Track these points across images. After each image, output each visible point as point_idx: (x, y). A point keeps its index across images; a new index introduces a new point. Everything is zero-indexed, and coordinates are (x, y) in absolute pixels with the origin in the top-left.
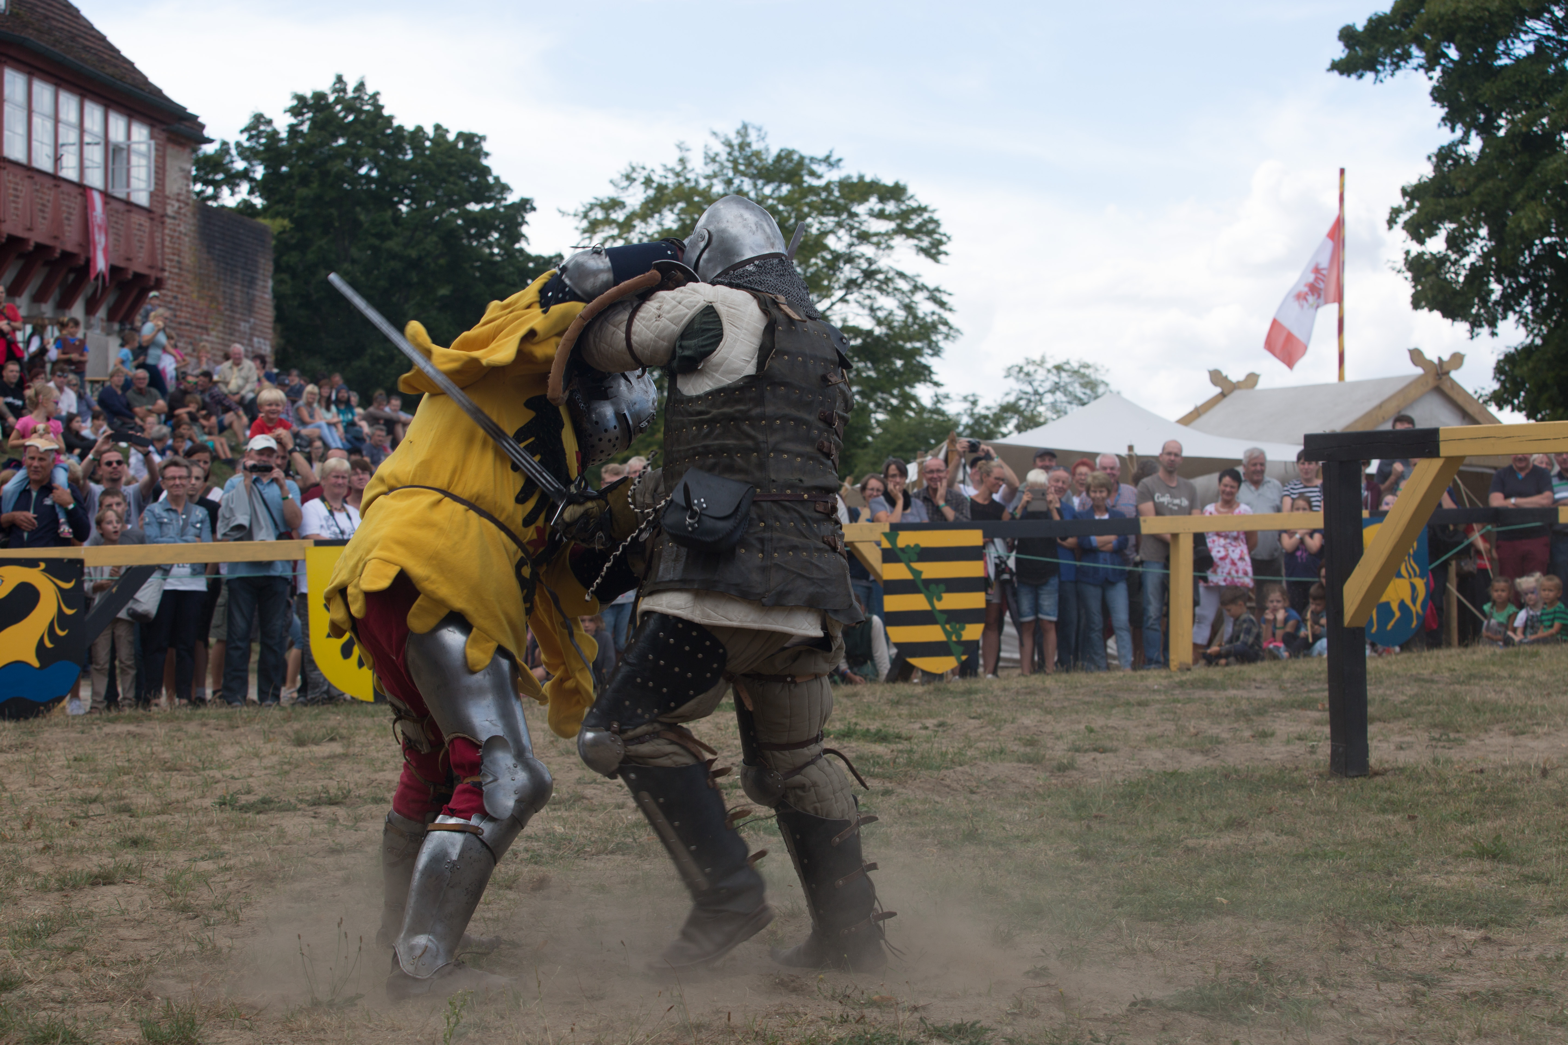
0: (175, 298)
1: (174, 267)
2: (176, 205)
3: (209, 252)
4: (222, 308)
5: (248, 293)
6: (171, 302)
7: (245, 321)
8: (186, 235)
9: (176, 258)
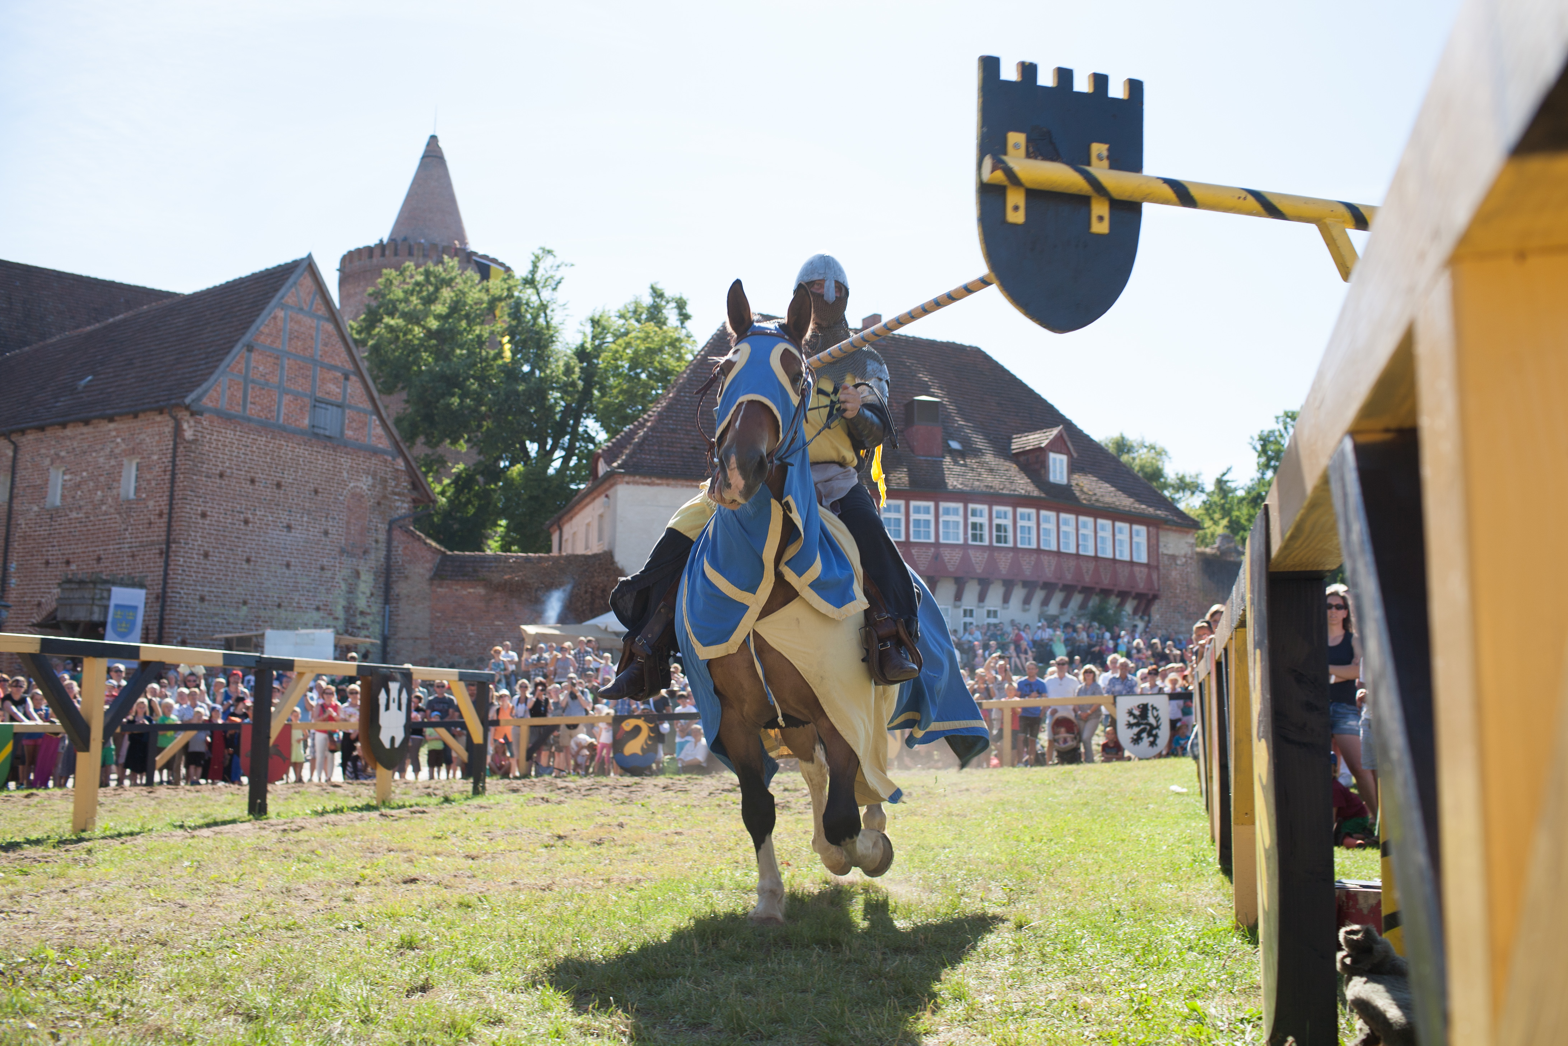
1: (1183, 588)
6: (1182, 604)
8: (1191, 571)
9: (1186, 582)
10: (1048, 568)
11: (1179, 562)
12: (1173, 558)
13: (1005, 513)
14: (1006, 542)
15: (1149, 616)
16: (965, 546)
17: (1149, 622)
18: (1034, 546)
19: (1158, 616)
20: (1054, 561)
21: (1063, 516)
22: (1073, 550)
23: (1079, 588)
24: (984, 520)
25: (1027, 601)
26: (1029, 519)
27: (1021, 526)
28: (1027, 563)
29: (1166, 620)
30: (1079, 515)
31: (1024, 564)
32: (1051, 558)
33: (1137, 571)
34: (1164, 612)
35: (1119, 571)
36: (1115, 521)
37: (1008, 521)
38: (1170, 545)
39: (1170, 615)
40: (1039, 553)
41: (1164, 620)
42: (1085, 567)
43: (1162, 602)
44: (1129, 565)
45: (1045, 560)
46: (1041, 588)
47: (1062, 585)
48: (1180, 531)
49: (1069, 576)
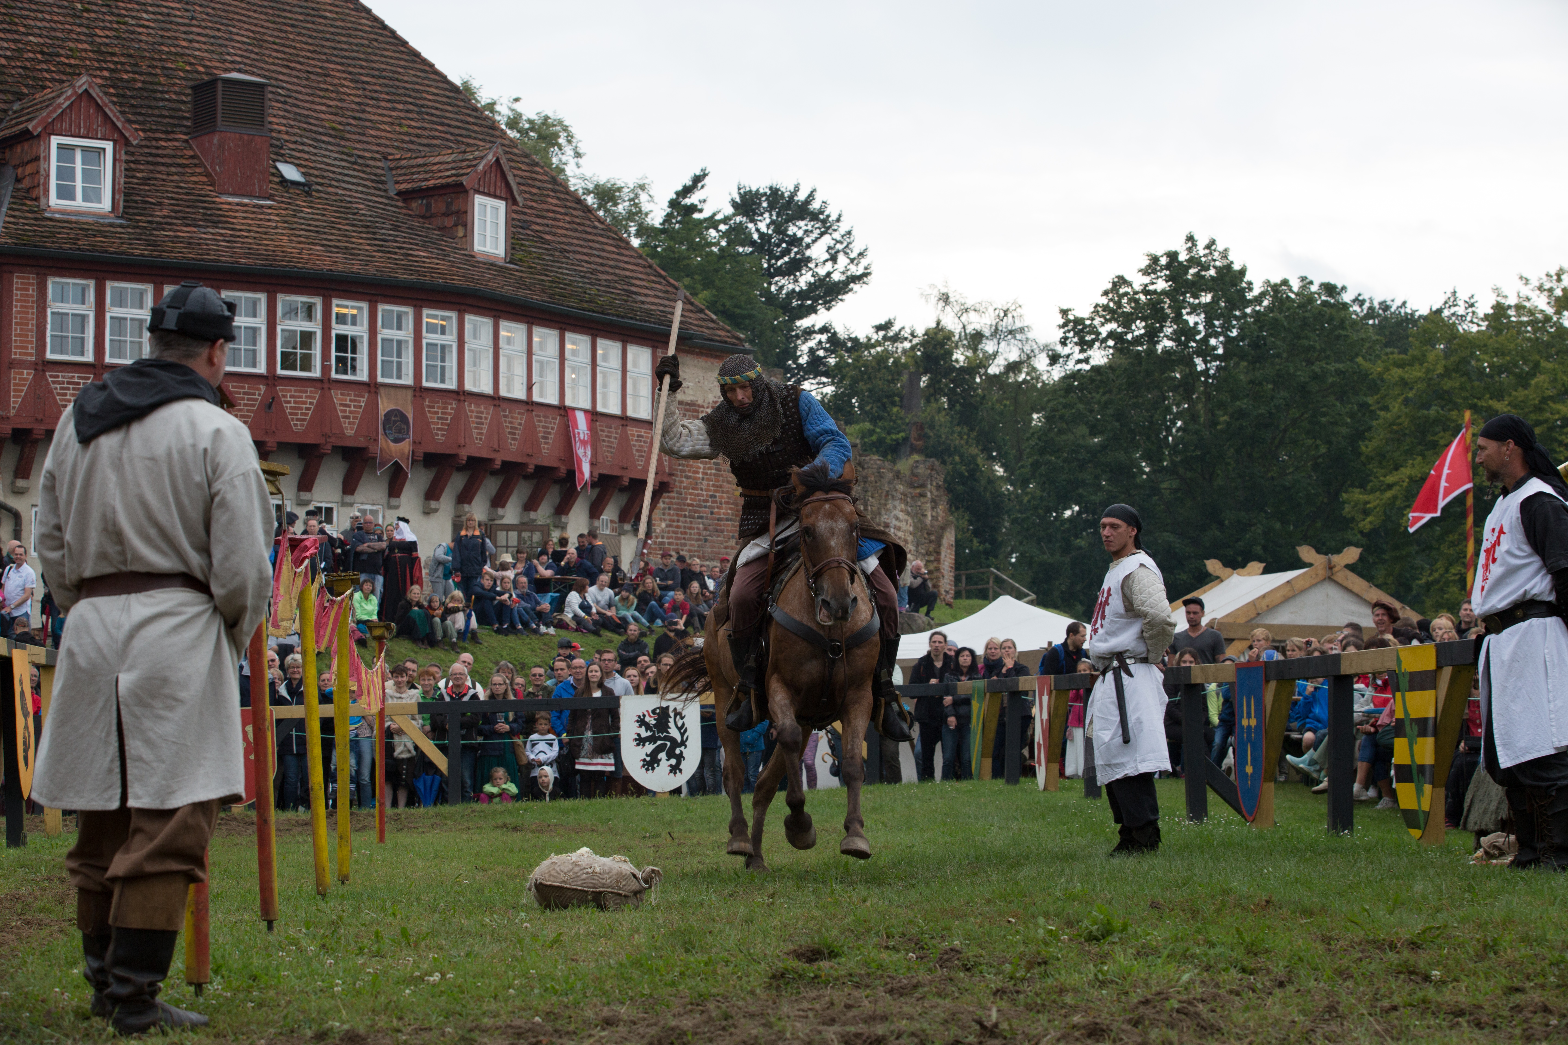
10: (476, 428)
13: (399, 317)
14: (399, 377)
16: (324, 383)
18: (451, 384)
19: (663, 525)
20: (487, 413)
21: (504, 324)
22: (519, 393)
23: (531, 469)
24: (360, 330)
25: (432, 494)
26: (443, 332)
27: (428, 344)
28: (439, 418)
29: (677, 533)
30: (533, 324)
31: (432, 418)
32: (482, 408)
33: (633, 435)
34: (675, 518)
35: (603, 435)
36: (597, 336)
37: (406, 334)
38: (691, 384)
39: (686, 522)
40: (462, 398)
41: (674, 532)
42: (543, 427)
43: (673, 498)
44: (619, 422)
45: (471, 411)
46: (460, 469)
47: (498, 464)
48: (707, 355)
49: (513, 446)
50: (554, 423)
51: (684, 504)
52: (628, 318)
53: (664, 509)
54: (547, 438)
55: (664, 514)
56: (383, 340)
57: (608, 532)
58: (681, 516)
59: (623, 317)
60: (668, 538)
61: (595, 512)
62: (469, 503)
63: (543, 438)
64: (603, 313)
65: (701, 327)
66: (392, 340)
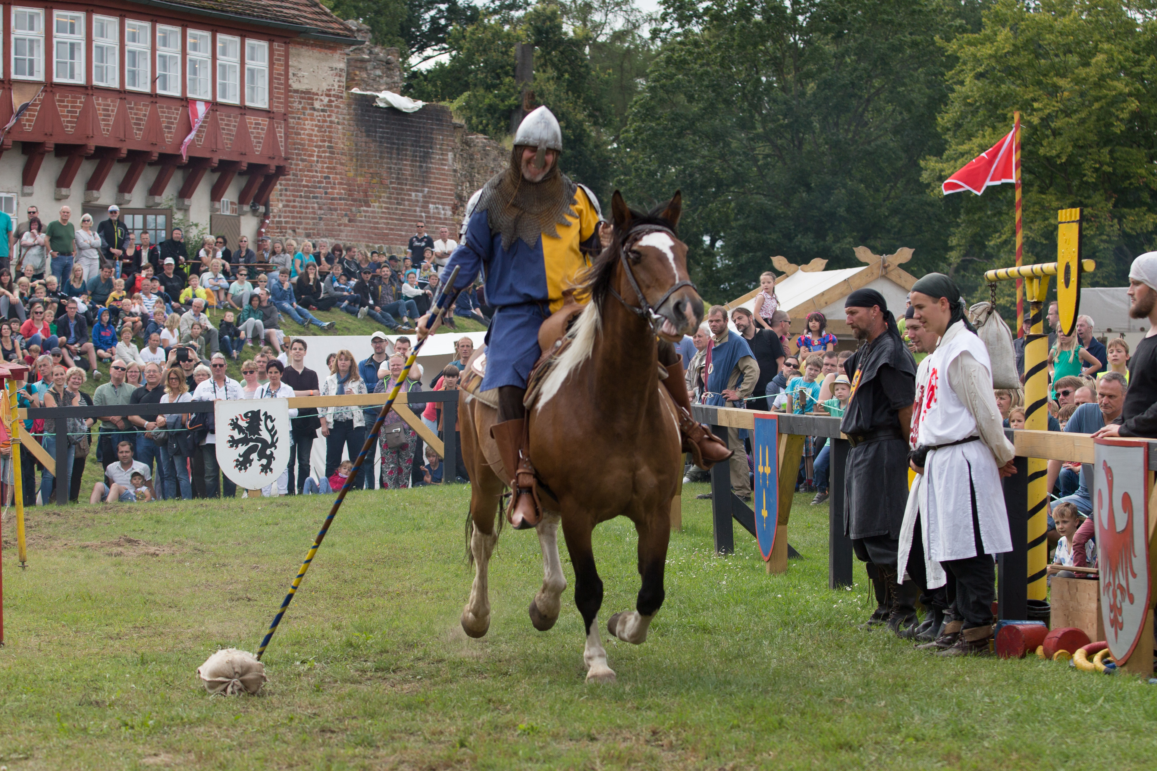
0: (326, 178)
1: (324, 152)
2: (326, 100)
3: (368, 136)
4: (388, 182)
5: (421, 167)
6: (321, 182)
7: (417, 191)
8: (338, 123)
9: (327, 144)
10: (104, 120)
11: (317, 105)
12: (308, 96)
13: (32, 18)
14: (31, 74)
15: (267, 205)
17: (266, 215)
18: (80, 79)
19: (280, 205)
20: (114, 105)
21: (129, 22)
22: (145, 86)
23: (155, 157)
25: (64, 181)
26: (72, 32)
27: (58, 43)
28: (68, 112)
29: (293, 212)
30: (156, 22)
31: (63, 112)
32: (109, 101)
33: (251, 123)
34: (292, 198)
35: (222, 124)
36: (217, 31)
37: (38, 33)
38: (306, 74)
39: (301, 202)
40: (90, 92)
41: (290, 212)
42: (167, 117)
43: (290, 180)
44: (237, 112)
45: (99, 104)
46: (89, 158)
47: (124, 153)
48: (321, 47)
49: (139, 135)
50: (177, 114)
51: (300, 186)
52: (245, 14)
53: (281, 190)
54: (170, 128)
55: (281, 195)
56: (16, 39)
57: (228, 213)
58: (297, 196)
59: (241, 14)
60: (285, 217)
61: (216, 194)
62: (98, 189)
63: (167, 127)
64: (222, 11)
65: (316, 20)
66: (25, 40)
